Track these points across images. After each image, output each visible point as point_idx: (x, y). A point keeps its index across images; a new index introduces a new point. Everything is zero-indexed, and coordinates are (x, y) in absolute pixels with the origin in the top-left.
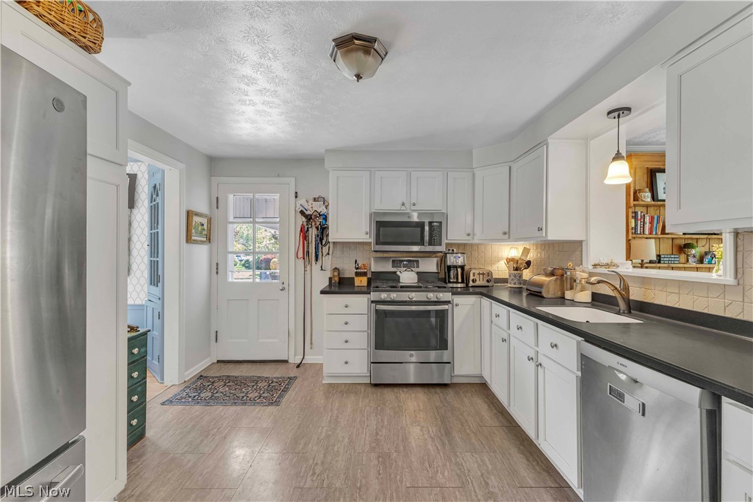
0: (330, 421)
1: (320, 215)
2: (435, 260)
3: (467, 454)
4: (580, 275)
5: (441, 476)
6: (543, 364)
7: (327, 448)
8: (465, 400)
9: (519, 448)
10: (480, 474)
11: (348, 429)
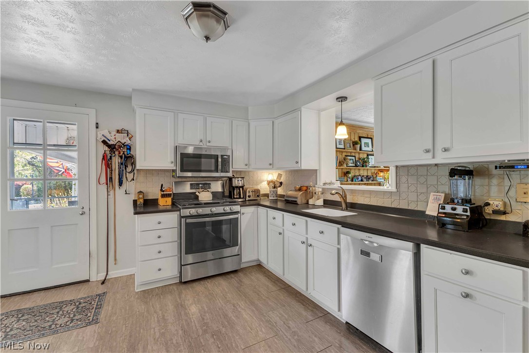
0: (158, 321)
1: (124, 146)
2: (220, 182)
3: (270, 313)
4: (319, 190)
5: (261, 333)
6: (313, 245)
7: (167, 344)
8: (252, 278)
9: (296, 299)
10: (283, 323)
11: (177, 322)
